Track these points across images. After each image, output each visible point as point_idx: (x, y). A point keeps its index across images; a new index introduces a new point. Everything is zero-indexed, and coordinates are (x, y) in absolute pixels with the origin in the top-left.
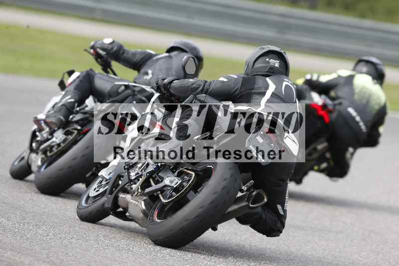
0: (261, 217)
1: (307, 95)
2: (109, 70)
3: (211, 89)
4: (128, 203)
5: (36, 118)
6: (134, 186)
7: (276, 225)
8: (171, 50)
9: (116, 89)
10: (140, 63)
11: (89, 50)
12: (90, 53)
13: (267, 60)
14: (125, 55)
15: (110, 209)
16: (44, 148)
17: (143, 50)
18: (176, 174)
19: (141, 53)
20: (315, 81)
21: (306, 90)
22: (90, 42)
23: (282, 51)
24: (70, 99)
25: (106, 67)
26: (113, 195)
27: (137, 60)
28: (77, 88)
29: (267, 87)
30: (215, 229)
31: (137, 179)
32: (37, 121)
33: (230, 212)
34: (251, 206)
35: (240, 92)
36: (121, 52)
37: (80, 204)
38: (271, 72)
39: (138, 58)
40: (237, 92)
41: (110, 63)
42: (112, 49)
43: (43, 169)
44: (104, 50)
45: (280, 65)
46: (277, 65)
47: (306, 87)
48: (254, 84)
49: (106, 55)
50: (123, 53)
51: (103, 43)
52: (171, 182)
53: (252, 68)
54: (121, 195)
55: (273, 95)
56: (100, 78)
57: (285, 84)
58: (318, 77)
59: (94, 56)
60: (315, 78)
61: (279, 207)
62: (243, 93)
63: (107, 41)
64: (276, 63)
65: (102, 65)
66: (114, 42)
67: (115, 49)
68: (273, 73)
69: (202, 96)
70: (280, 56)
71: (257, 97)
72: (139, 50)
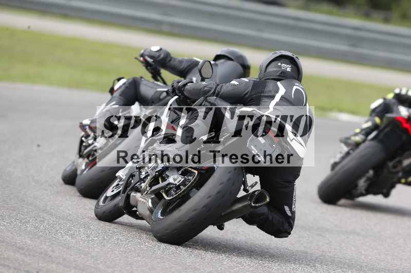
0: (267, 218)
1: (395, 109)
2: (159, 78)
3: (222, 92)
4: (137, 201)
5: (81, 123)
6: (143, 185)
7: (283, 227)
8: (218, 57)
9: (158, 96)
10: (186, 70)
11: (139, 58)
12: (140, 61)
13: (279, 64)
14: (171, 62)
15: (123, 208)
16: (88, 152)
17: (190, 58)
18: (180, 172)
19: (187, 61)
20: (404, 95)
21: (394, 104)
22: (140, 51)
23: (294, 57)
24: (114, 105)
25: (156, 75)
26: (126, 193)
27: (183, 67)
28: (122, 94)
29: (277, 91)
30: (221, 228)
31: (146, 177)
32: (83, 127)
33: (233, 211)
34: (253, 205)
35: (251, 96)
36: (168, 59)
37: (98, 204)
38: (282, 77)
39: (184, 66)
40: (247, 96)
41: (159, 70)
42: (159, 56)
43: (85, 172)
44: (151, 57)
45: (291, 70)
46: (289, 69)
47: (394, 101)
48: (264, 88)
49: (153, 62)
50: (170, 60)
51: (151, 50)
52: (175, 180)
53: (265, 72)
54: (133, 194)
55: (283, 98)
56: (145, 85)
57: (295, 88)
58: (407, 91)
59: (144, 64)
60: (404, 92)
61: (287, 208)
62: (253, 97)
63: (155, 48)
64: (288, 68)
65: (152, 73)
66: (161, 49)
67: (162, 56)
68: (284, 77)
69: (213, 99)
70: (292, 61)
71: (266, 100)
72: (186, 58)
